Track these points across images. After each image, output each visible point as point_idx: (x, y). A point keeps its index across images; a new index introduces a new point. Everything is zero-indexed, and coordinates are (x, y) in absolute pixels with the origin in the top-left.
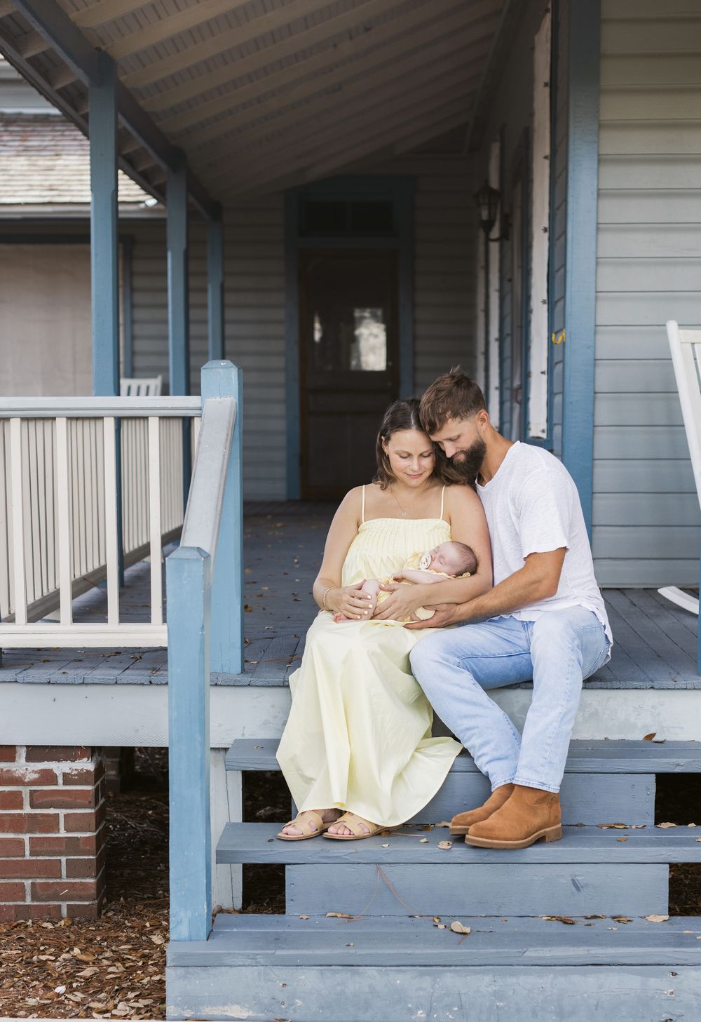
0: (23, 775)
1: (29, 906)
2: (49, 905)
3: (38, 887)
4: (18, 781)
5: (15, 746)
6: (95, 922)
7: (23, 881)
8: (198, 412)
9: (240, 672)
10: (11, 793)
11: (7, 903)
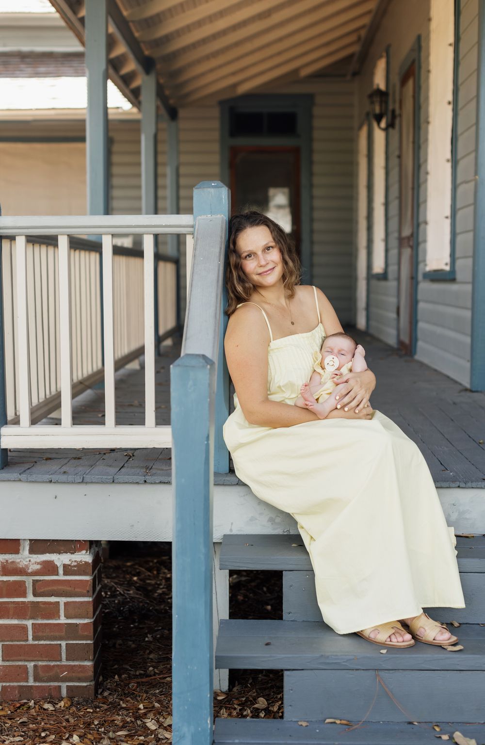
0: (27, 566)
1: (31, 687)
2: (50, 686)
3: (40, 670)
4: (22, 572)
5: (19, 540)
6: (92, 701)
7: (26, 663)
8: (191, 229)
9: (228, 471)
10: (15, 582)
11: (12, 684)
